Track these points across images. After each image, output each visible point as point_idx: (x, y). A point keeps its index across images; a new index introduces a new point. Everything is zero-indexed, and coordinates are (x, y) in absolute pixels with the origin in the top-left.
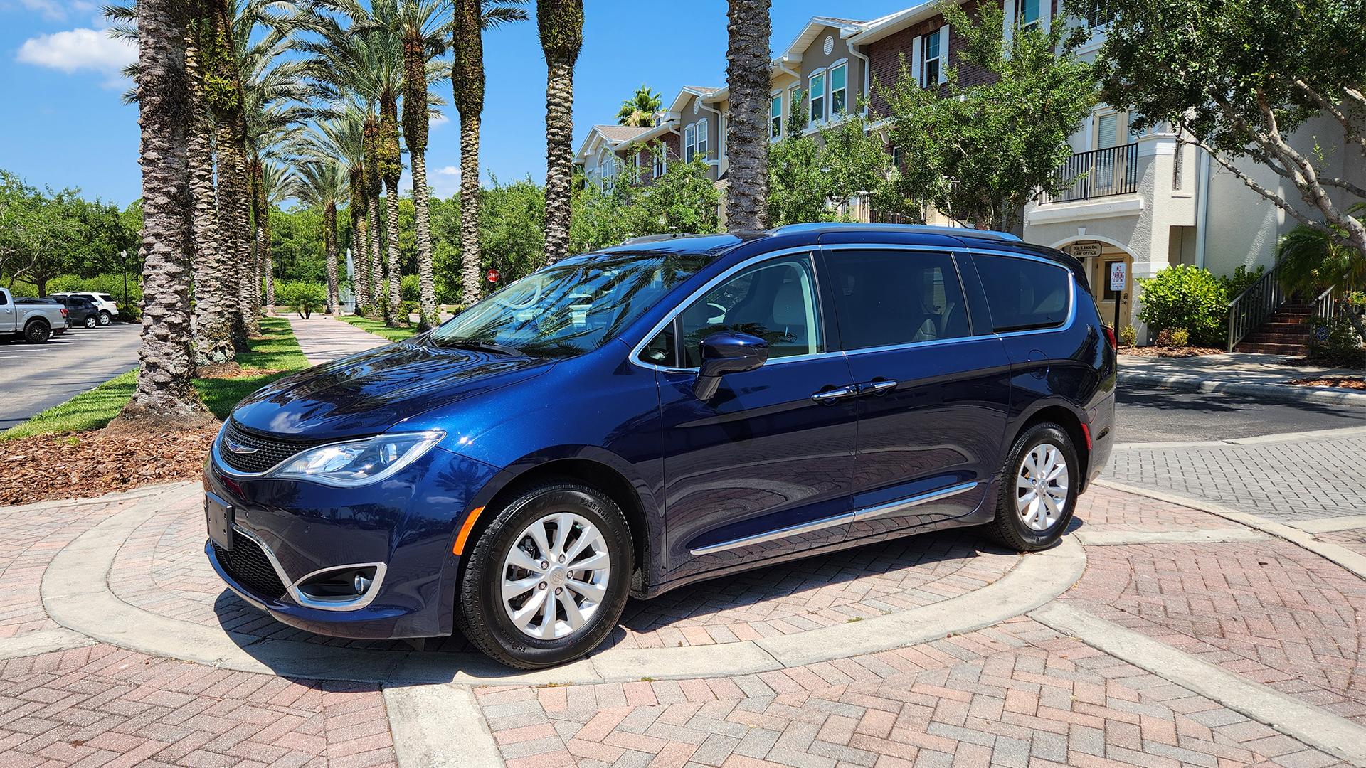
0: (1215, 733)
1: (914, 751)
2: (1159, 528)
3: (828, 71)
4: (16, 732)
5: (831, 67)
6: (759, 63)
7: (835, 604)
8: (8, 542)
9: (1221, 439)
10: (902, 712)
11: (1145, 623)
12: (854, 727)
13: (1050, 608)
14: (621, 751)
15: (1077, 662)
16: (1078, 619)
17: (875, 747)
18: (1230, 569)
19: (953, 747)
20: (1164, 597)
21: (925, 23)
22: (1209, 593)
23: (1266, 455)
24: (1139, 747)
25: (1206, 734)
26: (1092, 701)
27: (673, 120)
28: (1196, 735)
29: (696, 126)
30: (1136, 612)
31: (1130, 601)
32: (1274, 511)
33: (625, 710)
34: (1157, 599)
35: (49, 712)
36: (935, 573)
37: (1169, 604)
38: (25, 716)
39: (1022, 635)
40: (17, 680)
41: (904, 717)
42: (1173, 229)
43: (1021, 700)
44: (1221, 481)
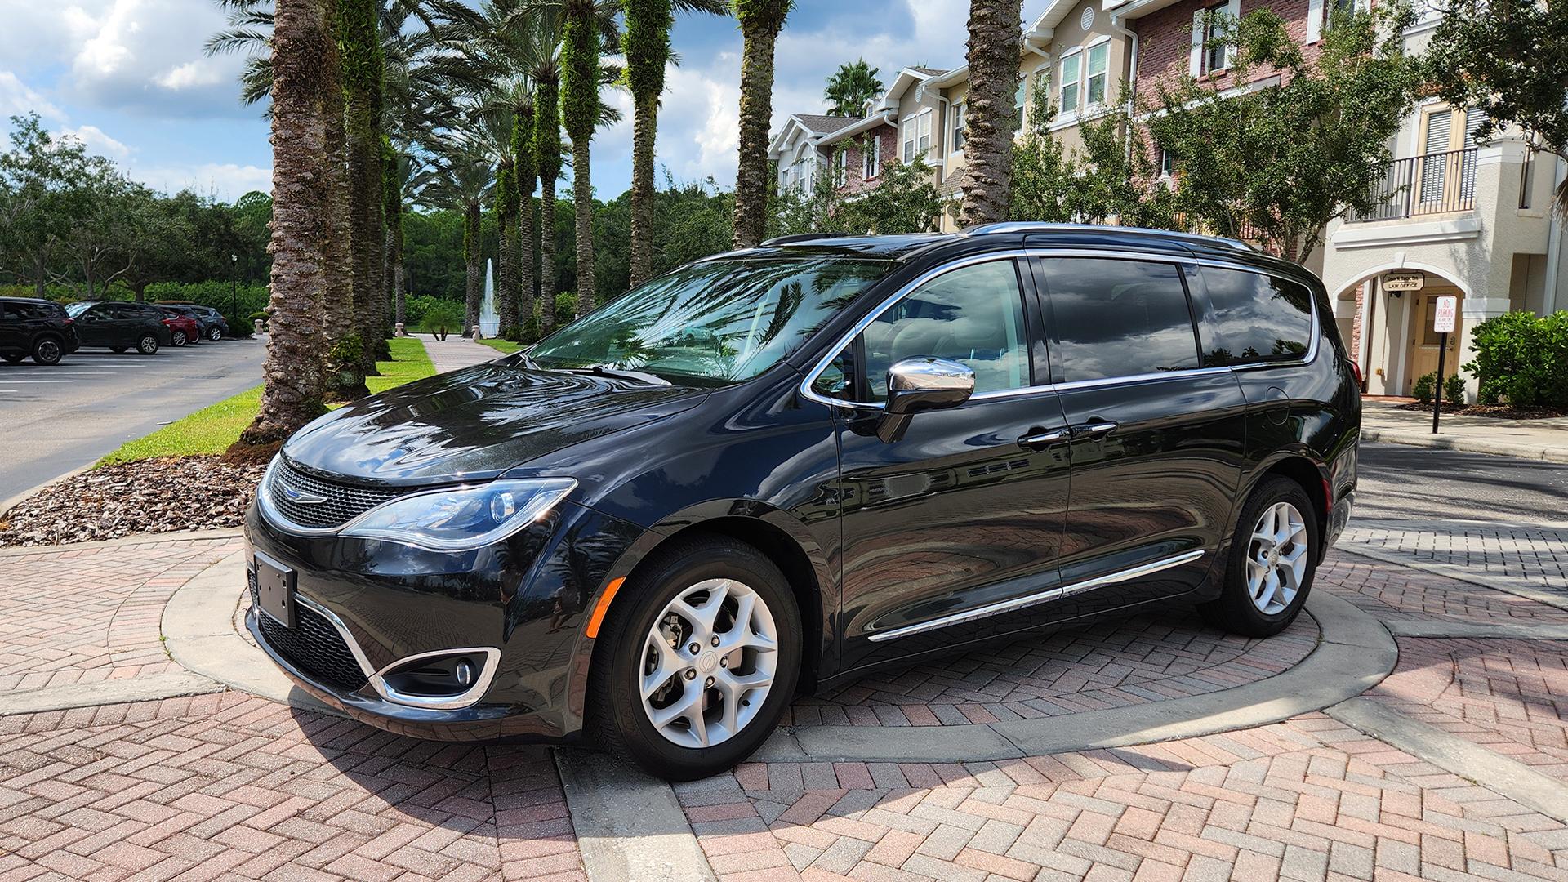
0: (1557, 857)
1: (1185, 857)
2: (1490, 620)
3: (1085, 50)
4: (145, 780)
5: (1089, 45)
6: (1007, 35)
7: (1086, 688)
8: (120, 576)
10: (1170, 813)
11: (1471, 728)
12: (1111, 825)
13: (1352, 706)
14: (834, 838)
15: (1387, 768)
16: (1386, 719)
17: (1137, 850)
19: (1233, 854)
20: (1496, 700)
22: (1551, 698)
24: (1462, 867)
25: (1545, 857)
26: (1405, 812)
27: (889, 109)
28: (1533, 858)
29: (918, 117)
30: (1460, 715)
31: (1452, 702)
33: (841, 792)
34: (1486, 703)
35: (181, 760)
36: (1209, 659)
37: (1501, 709)
38: (154, 764)
39: (1317, 734)
40: (142, 725)
41: (1171, 820)
42: (1517, 257)
43: (1317, 806)
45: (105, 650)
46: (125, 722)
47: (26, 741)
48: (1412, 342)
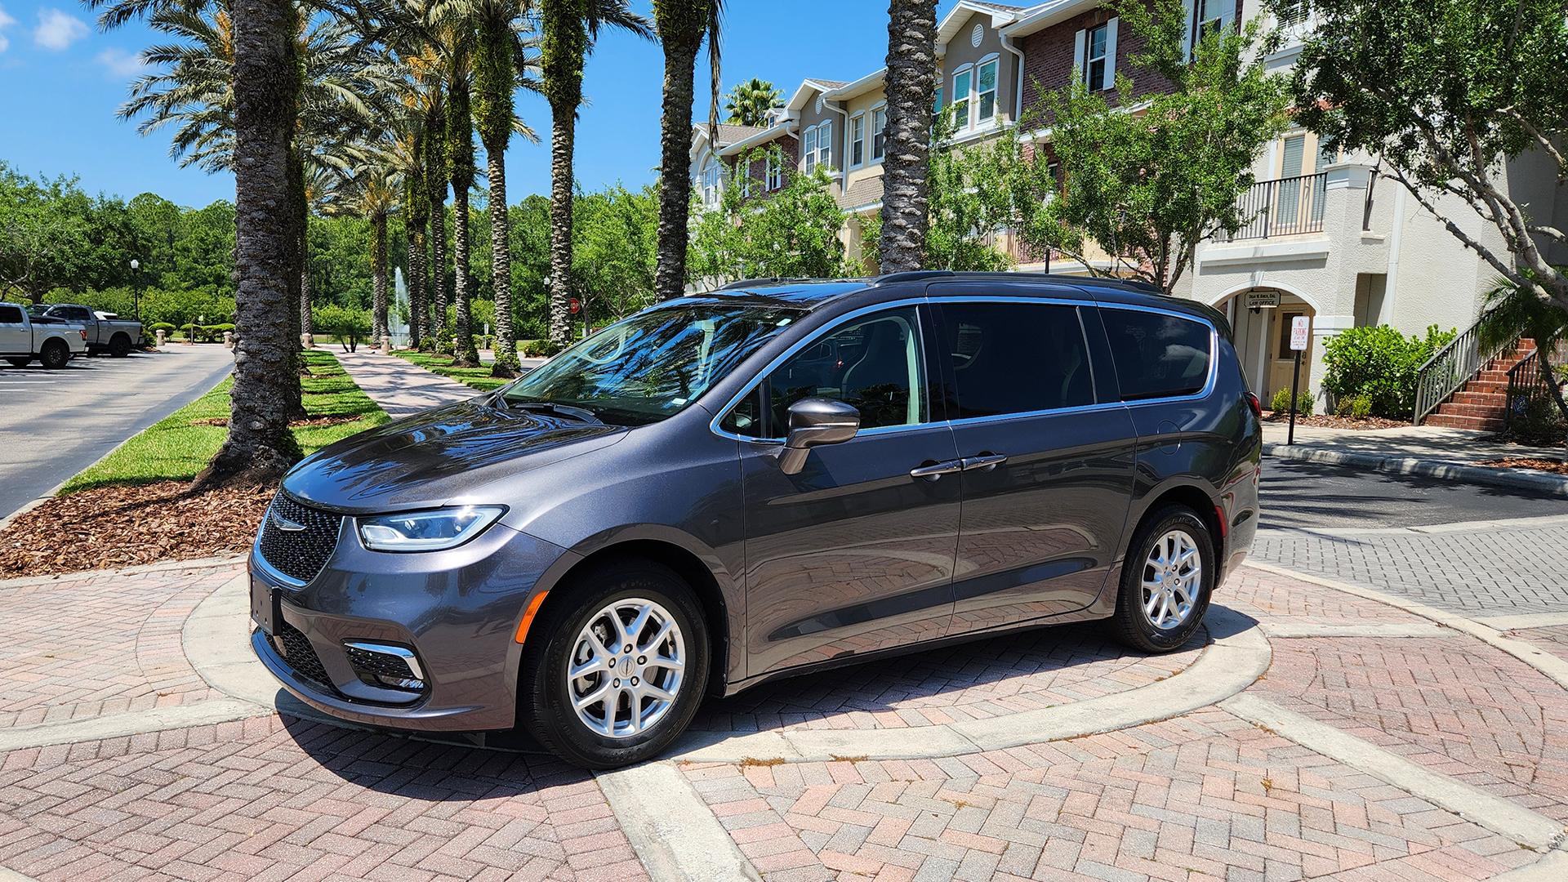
0: (1404, 820)
1: (1120, 830)
2: (1343, 621)
3: (975, 68)
4: (227, 797)
5: (980, 62)
7: (1022, 691)
8: (124, 607)
9: (1406, 525)
10: (1104, 794)
11: (1333, 716)
12: (1059, 806)
13: (1239, 700)
14: (838, 825)
15: (1269, 751)
16: (1266, 710)
17: (1082, 825)
18: (1416, 663)
19: (1156, 826)
20: (1351, 691)
21: (1091, 13)
22: (1396, 688)
23: (1454, 545)
24: (1333, 830)
25: (1395, 820)
26: (1286, 787)
27: (791, 120)
28: (1387, 821)
29: (818, 129)
30: (1324, 705)
31: (1317, 693)
32: (1461, 607)
33: (834, 788)
34: (1344, 693)
35: (254, 778)
37: (1356, 698)
38: (230, 783)
39: (1212, 725)
40: (206, 748)
41: (1105, 800)
42: (1360, 275)
43: (1218, 785)
44: (1406, 573)
45: (143, 680)
46: (189, 746)
47: (103, 766)
48: (1269, 357)
